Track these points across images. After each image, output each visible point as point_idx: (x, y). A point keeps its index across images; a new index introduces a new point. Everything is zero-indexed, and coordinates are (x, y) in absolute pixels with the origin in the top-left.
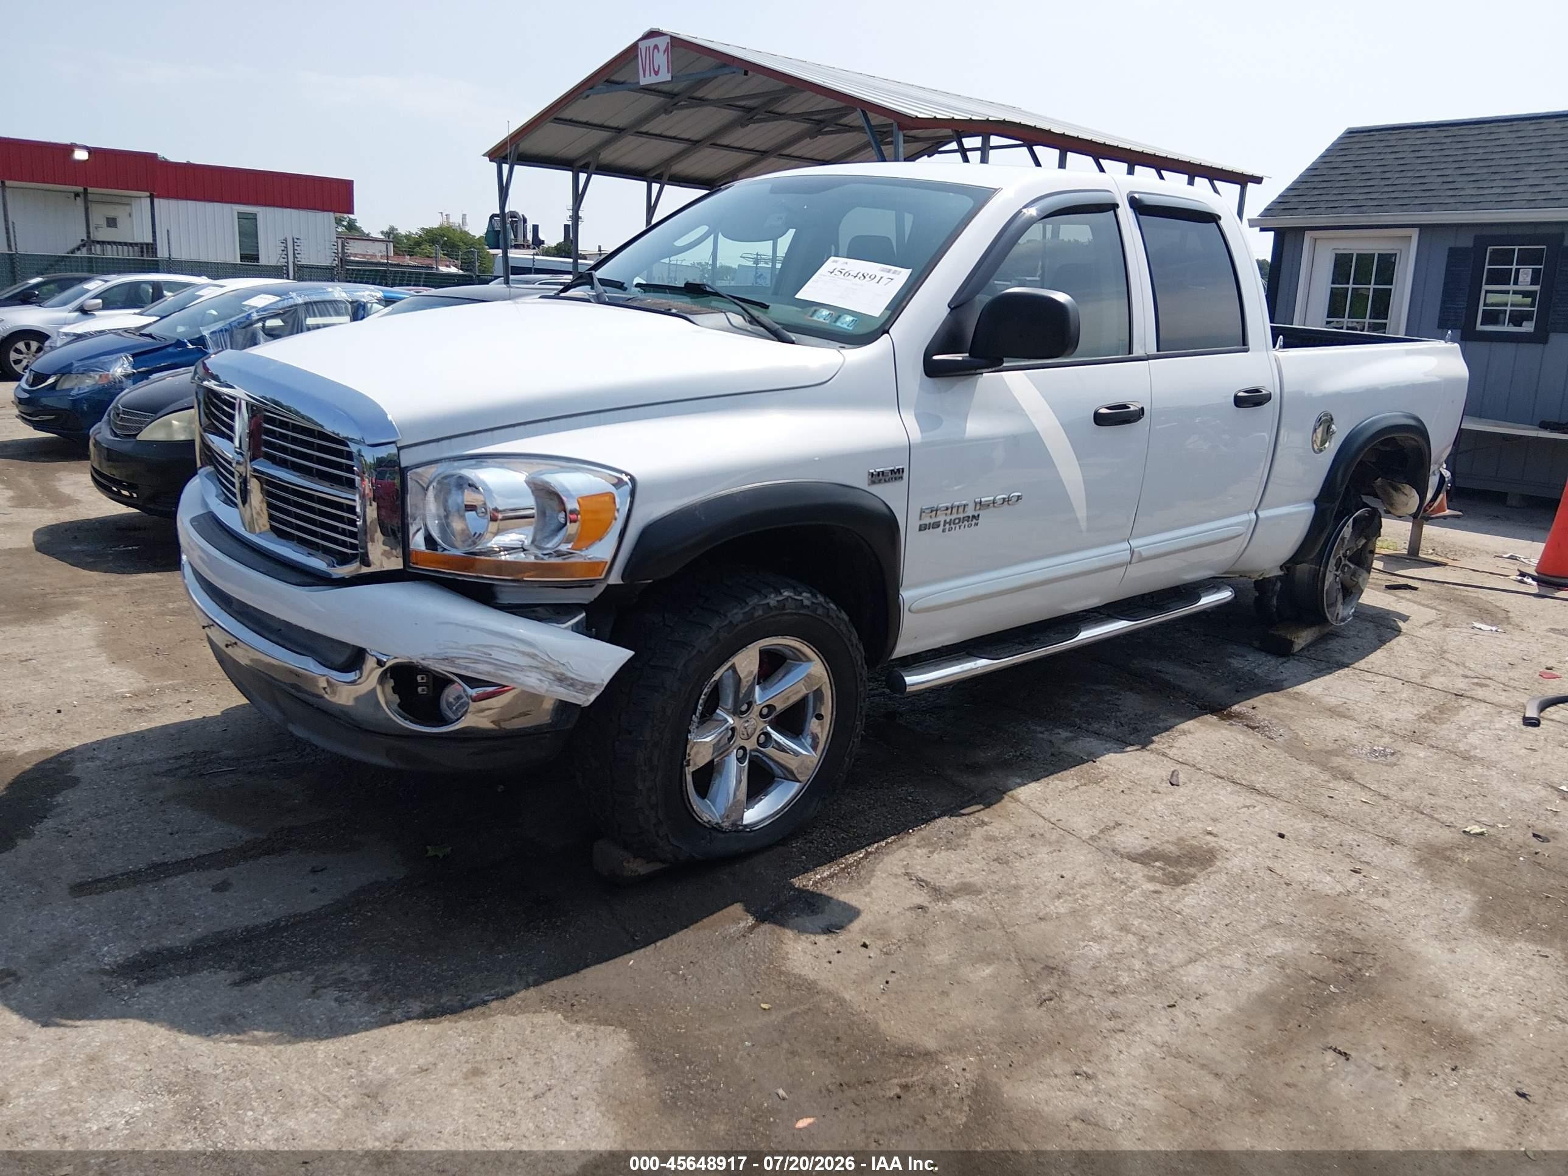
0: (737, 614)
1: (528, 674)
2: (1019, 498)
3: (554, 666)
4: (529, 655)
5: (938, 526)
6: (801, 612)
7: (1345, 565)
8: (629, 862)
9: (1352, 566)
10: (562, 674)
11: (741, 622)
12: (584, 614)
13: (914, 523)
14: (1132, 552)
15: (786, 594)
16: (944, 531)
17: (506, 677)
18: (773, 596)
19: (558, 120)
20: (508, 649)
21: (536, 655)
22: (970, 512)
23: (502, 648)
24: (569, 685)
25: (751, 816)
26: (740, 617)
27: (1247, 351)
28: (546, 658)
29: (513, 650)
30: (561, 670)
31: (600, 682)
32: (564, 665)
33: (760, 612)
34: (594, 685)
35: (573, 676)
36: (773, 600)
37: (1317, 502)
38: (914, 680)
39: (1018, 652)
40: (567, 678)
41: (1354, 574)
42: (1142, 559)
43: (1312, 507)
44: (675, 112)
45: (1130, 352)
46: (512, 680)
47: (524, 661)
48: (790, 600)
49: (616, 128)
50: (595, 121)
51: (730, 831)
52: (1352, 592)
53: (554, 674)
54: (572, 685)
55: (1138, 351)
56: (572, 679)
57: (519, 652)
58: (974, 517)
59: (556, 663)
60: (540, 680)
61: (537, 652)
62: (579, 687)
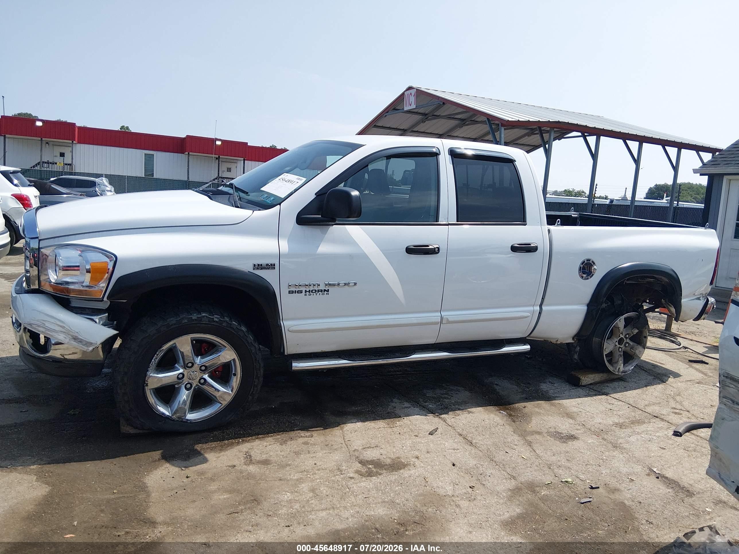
0: (172, 321)
1: (60, 334)
2: (355, 284)
3: (73, 332)
4: (61, 326)
5: (302, 292)
6: (212, 323)
7: (627, 343)
8: (124, 426)
9: (631, 343)
10: (76, 337)
11: (175, 324)
12: (107, 314)
13: (285, 291)
14: (442, 318)
15: (204, 314)
16: (305, 295)
17: (49, 334)
18: (195, 315)
19: (375, 126)
20: (52, 323)
21: (64, 327)
22: (322, 287)
23: (50, 322)
24: (79, 342)
25: (191, 416)
26: (174, 322)
27: (525, 225)
28: (69, 329)
29: (54, 324)
30: (76, 335)
31: (95, 342)
32: (77, 332)
33: (186, 321)
34: (92, 343)
35: (81, 338)
36: (195, 316)
37: (588, 305)
38: (298, 365)
39: (369, 359)
40: (78, 339)
41: (632, 348)
42: (449, 322)
43: (585, 308)
44: (426, 122)
45: (437, 221)
46: (52, 336)
47: (58, 328)
48: (205, 317)
49: (403, 129)
50: (393, 127)
51: (177, 421)
52: (634, 358)
53: (72, 336)
54: (80, 342)
55: (442, 220)
56: (81, 339)
57: (57, 325)
58: (325, 290)
59: (74, 332)
60: (65, 338)
61: (64, 325)
62: (84, 343)
